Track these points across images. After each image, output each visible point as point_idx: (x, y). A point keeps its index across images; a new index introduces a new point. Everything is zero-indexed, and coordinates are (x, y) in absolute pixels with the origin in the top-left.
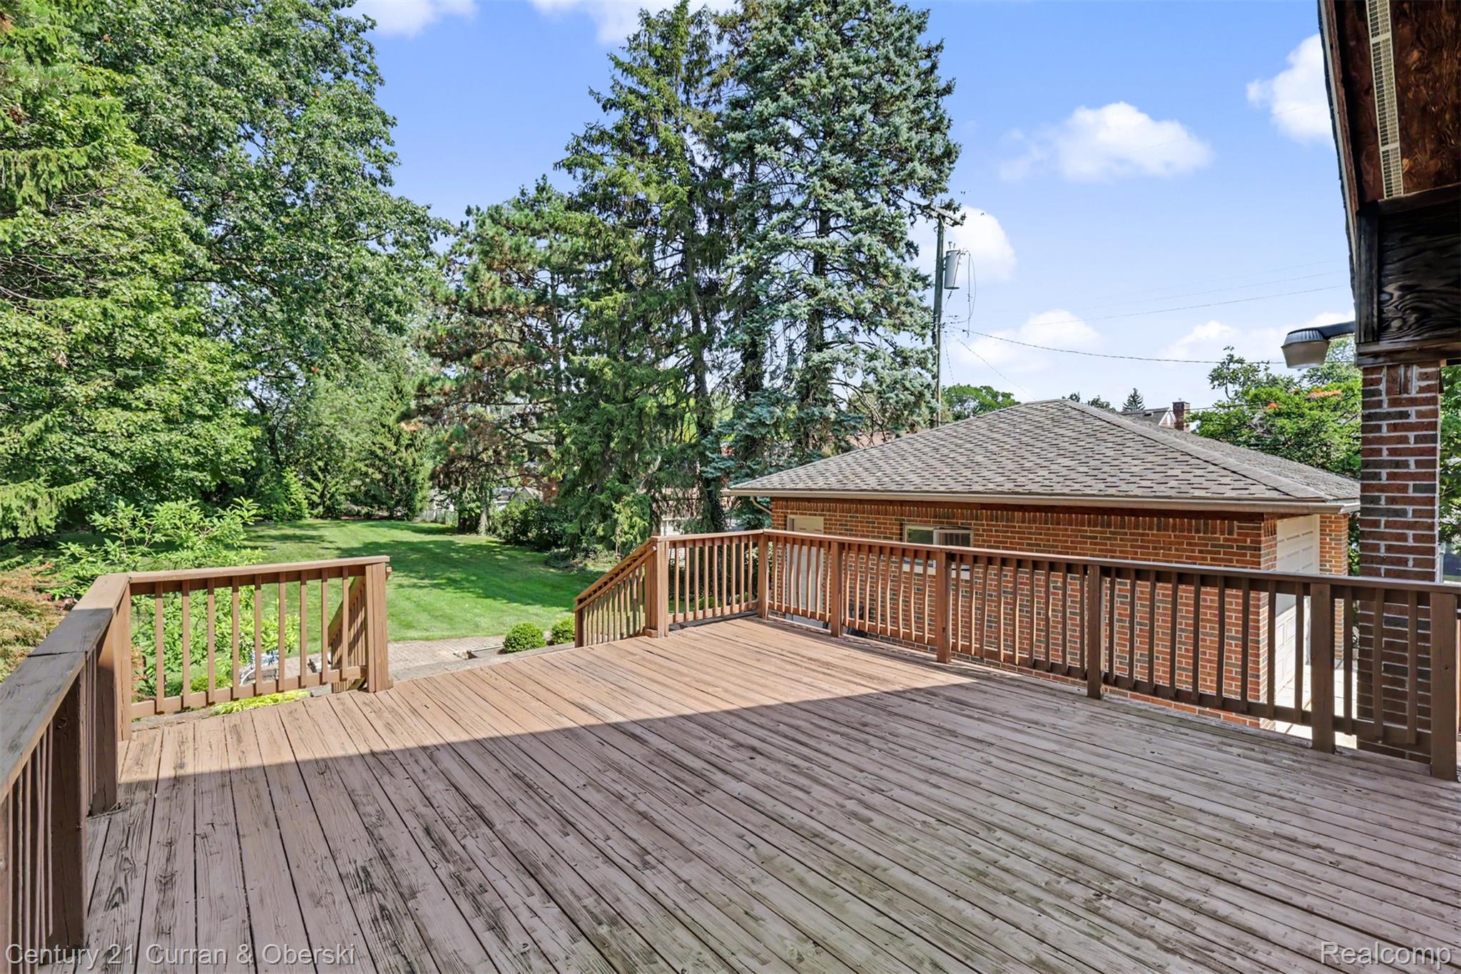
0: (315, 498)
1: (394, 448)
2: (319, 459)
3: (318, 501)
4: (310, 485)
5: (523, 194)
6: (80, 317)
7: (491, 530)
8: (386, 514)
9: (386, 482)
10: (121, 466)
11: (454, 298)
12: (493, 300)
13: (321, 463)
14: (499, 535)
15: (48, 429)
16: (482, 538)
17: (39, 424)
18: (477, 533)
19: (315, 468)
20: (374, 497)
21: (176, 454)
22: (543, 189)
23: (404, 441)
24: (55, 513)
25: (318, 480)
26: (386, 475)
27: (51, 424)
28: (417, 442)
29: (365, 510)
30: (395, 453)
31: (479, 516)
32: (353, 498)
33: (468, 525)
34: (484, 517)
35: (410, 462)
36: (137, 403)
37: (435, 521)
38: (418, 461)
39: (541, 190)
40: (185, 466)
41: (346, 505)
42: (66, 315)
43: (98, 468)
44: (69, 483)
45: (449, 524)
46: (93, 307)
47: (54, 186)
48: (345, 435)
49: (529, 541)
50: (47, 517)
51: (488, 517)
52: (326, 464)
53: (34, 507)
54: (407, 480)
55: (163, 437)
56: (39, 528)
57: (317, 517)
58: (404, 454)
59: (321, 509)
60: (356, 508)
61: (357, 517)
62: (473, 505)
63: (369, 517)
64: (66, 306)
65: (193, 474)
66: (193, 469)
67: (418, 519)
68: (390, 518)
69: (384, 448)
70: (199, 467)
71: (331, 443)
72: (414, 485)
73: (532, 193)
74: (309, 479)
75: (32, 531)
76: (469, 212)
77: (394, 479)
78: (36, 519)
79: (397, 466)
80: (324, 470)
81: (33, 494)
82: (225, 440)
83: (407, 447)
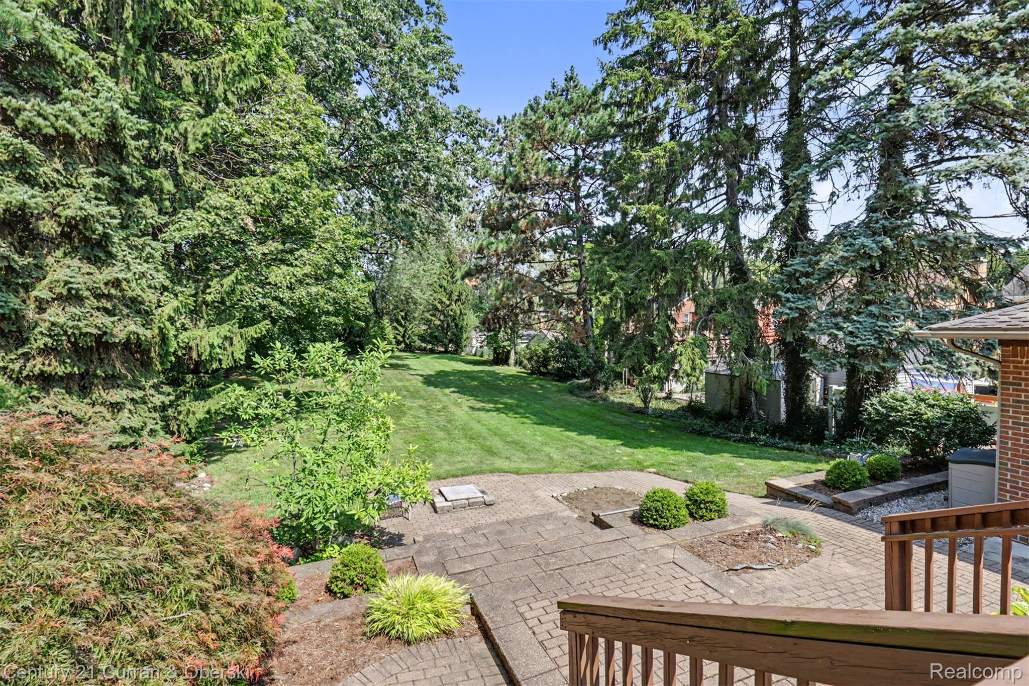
0: (399, 338)
1: (448, 303)
2: (402, 311)
3: (401, 339)
4: (396, 328)
5: (554, 87)
6: (257, 192)
7: (518, 363)
8: (442, 349)
9: (442, 327)
10: (287, 311)
11: (502, 178)
12: (537, 174)
13: (403, 314)
14: (524, 367)
15: (238, 282)
16: (511, 370)
17: (232, 277)
18: (508, 365)
19: (400, 317)
20: (436, 337)
21: (322, 303)
22: (571, 78)
23: (455, 297)
24: (245, 349)
25: (401, 325)
26: (442, 321)
27: (239, 277)
28: (463, 298)
29: (430, 346)
30: (448, 306)
31: (509, 352)
32: (422, 338)
33: (501, 358)
34: (512, 352)
35: (458, 312)
36: (296, 262)
37: (475, 355)
38: (463, 311)
39: (569, 79)
40: (328, 313)
41: (418, 343)
42: (248, 190)
43: (273, 314)
44: (252, 325)
45: (485, 358)
46: (265, 184)
47: (241, 89)
48: (417, 294)
49: (548, 373)
50: (239, 350)
51: (516, 353)
52: (406, 314)
53: (231, 344)
54: (457, 325)
55: (313, 290)
56: (235, 361)
57: (401, 351)
58: (454, 306)
59: (403, 345)
60: (424, 345)
61: (424, 351)
62: (505, 343)
63: (432, 351)
64: (247, 184)
65: (332, 319)
66: (333, 315)
67: (463, 354)
68: (446, 352)
69: (441, 302)
70: (337, 314)
71: (408, 299)
72: (461, 329)
73: (561, 84)
74: (395, 324)
75: (231, 363)
76: (499, 121)
77: (448, 324)
78: (233, 353)
79: (450, 315)
80: (404, 318)
81: (228, 334)
82: (352, 293)
83: (457, 300)
